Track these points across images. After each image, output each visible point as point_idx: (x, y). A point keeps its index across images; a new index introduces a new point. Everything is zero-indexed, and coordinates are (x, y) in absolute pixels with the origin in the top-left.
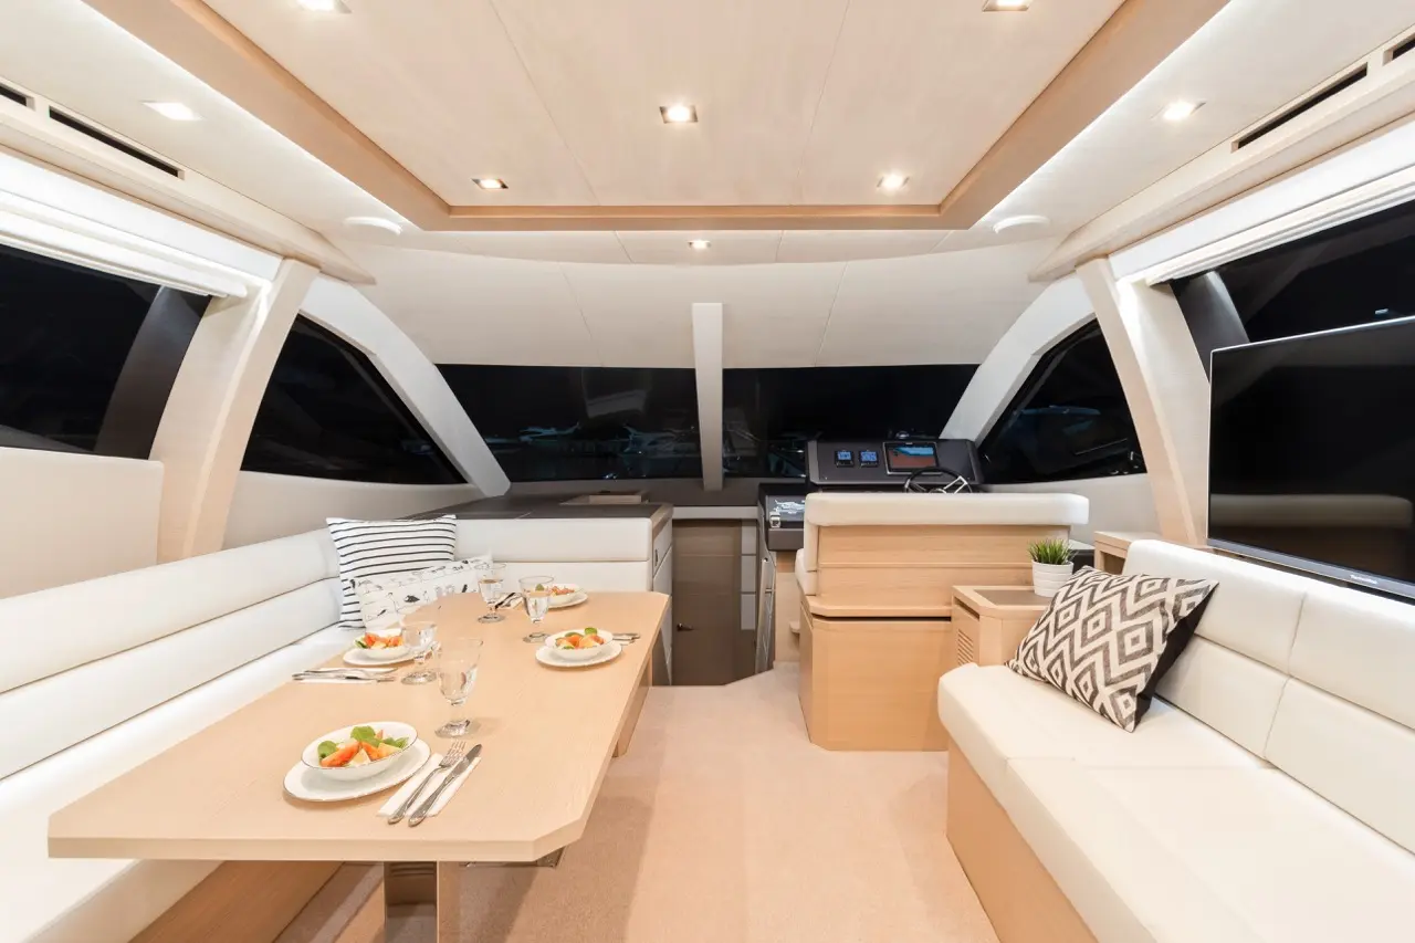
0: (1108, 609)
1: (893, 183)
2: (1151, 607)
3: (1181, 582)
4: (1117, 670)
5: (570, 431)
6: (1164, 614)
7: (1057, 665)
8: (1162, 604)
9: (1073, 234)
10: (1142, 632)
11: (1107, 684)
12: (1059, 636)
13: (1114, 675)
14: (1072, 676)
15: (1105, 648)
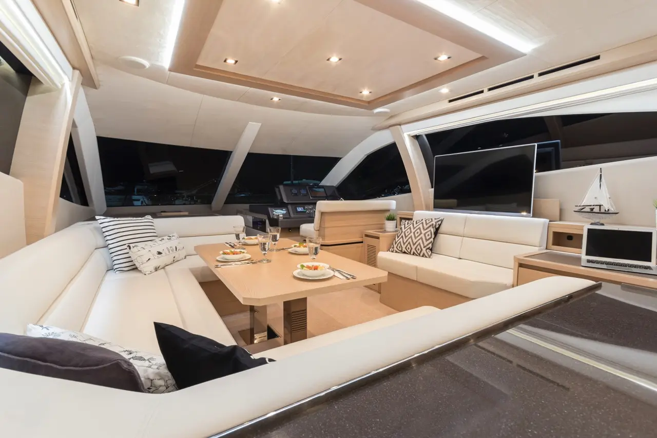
0: (419, 228)
1: (366, 92)
2: (430, 226)
3: (435, 219)
4: (426, 243)
6: (433, 227)
7: (409, 246)
8: (433, 224)
9: (392, 117)
10: (429, 233)
11: (424, 247)
12: (407, 238)
13: (425, 245)
14: (414, 248)
15: (422, 238)
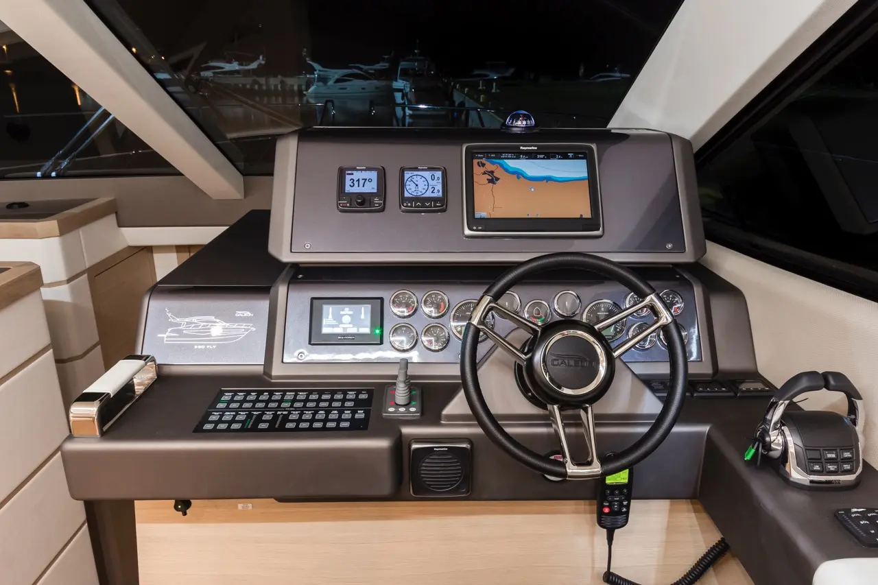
5: (254, 65)
